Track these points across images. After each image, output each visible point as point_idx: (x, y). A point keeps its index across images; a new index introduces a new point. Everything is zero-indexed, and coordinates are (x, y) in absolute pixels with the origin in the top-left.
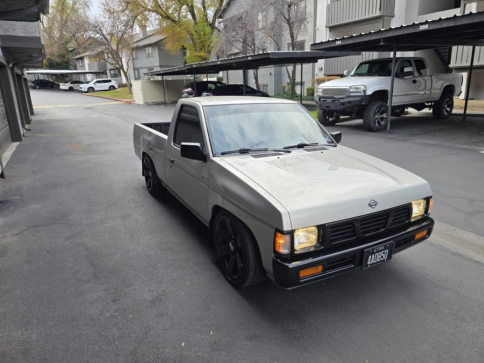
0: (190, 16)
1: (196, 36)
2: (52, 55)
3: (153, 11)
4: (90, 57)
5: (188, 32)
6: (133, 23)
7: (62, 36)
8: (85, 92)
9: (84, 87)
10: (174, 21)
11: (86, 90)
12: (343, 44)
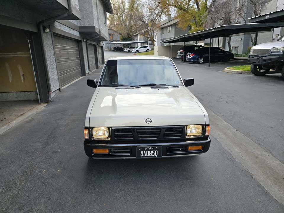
0: (196, 6)
1: (197, 18)
2: (124, 34)
3: (173, 6)
4: (140, 34)
5: (192, 16)
6: (161, 14)
7: (130, 24)
8: (135, 53)
9: (134, 50)
10: (185, 10)
11: (135, 52)
12: (271, 17)
